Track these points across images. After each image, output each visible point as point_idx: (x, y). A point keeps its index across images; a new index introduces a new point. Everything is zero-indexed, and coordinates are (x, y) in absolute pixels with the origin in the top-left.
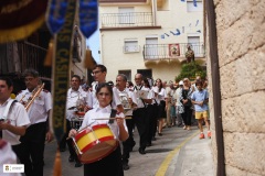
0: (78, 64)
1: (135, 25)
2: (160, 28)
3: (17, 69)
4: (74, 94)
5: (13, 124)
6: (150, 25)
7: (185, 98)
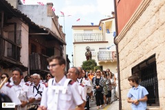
1: (93, 41)
2: (107, 42)
3: (40, 67)
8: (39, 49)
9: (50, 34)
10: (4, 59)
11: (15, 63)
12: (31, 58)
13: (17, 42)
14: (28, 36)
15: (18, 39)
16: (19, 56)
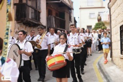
2: (104, 8)
5: (26, 51)
6: (100, 6)
8: (54, 13)
9: (61, 2)
10: (29, 20)
11: (36, 23)
12: (48, 19)
13: (38, 8)
14: (45, 3)
15: (38, 5)
16: (39, 18)
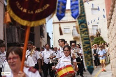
0: (43, 39)
1: (68, 21)
3: (17, 40)
4: (48, 52)
7: (95, 53)
